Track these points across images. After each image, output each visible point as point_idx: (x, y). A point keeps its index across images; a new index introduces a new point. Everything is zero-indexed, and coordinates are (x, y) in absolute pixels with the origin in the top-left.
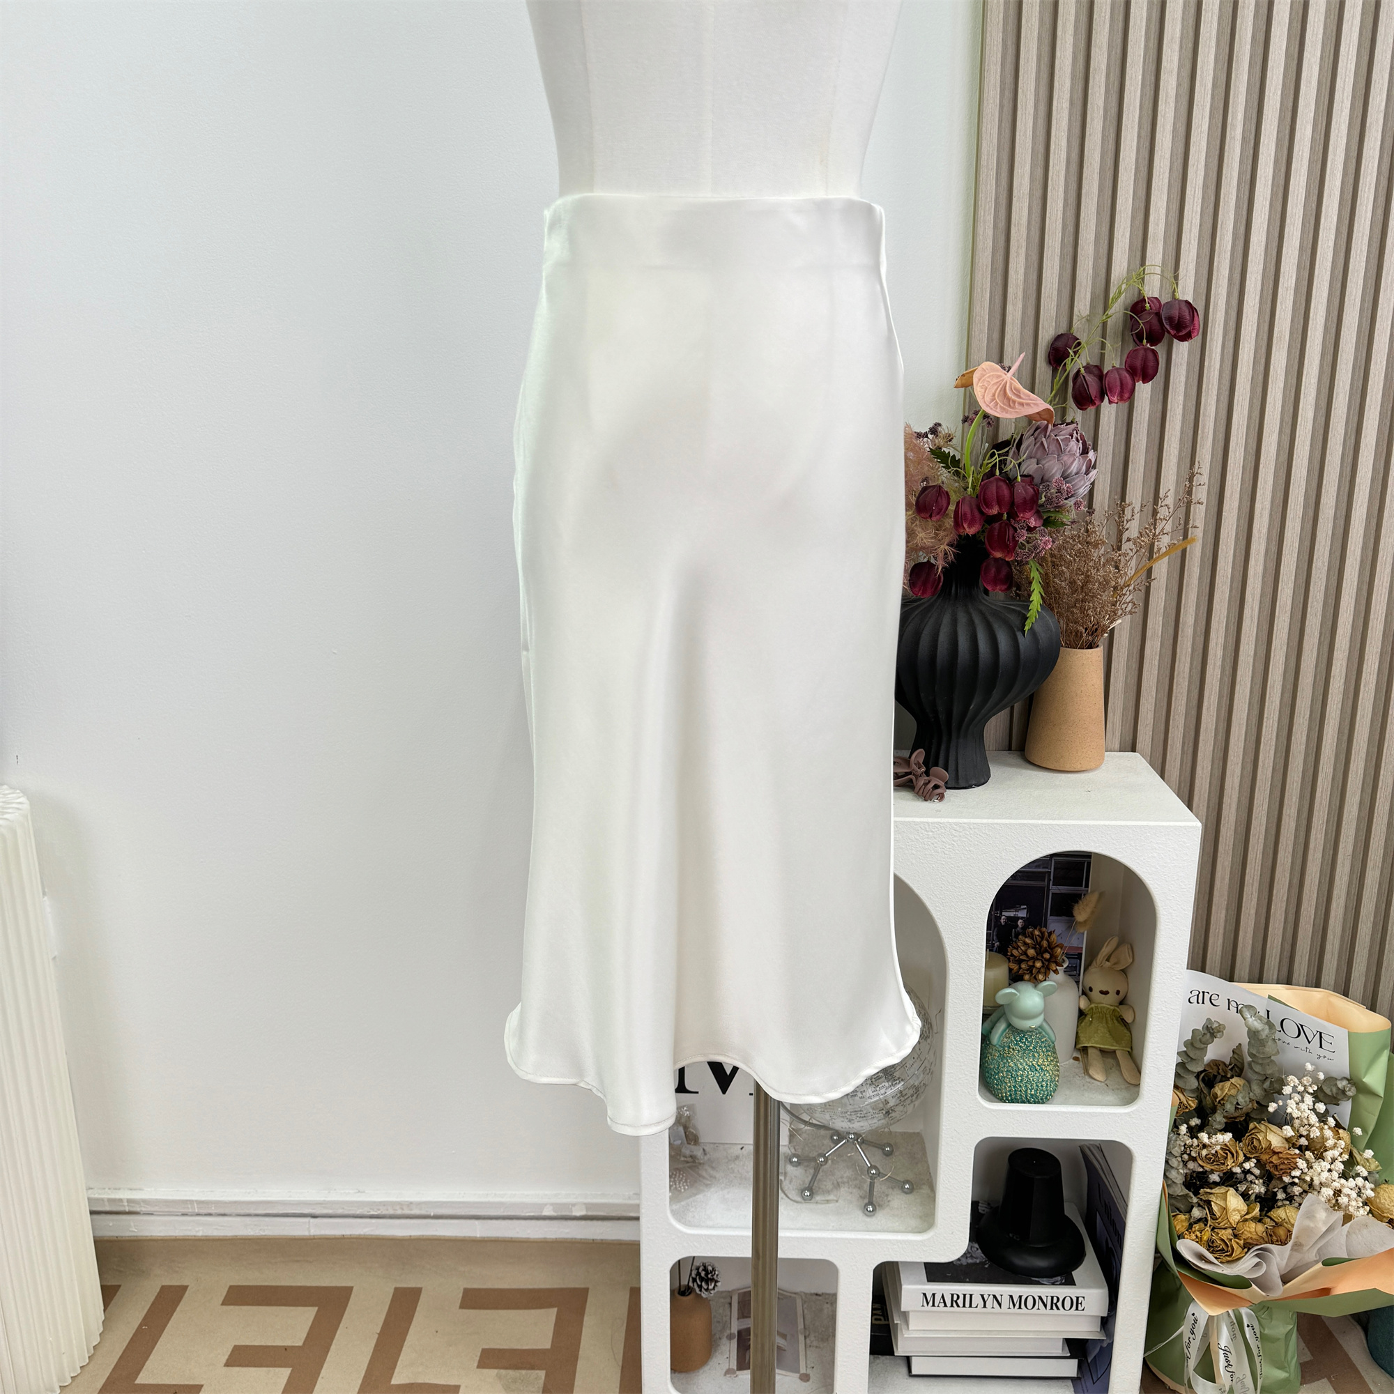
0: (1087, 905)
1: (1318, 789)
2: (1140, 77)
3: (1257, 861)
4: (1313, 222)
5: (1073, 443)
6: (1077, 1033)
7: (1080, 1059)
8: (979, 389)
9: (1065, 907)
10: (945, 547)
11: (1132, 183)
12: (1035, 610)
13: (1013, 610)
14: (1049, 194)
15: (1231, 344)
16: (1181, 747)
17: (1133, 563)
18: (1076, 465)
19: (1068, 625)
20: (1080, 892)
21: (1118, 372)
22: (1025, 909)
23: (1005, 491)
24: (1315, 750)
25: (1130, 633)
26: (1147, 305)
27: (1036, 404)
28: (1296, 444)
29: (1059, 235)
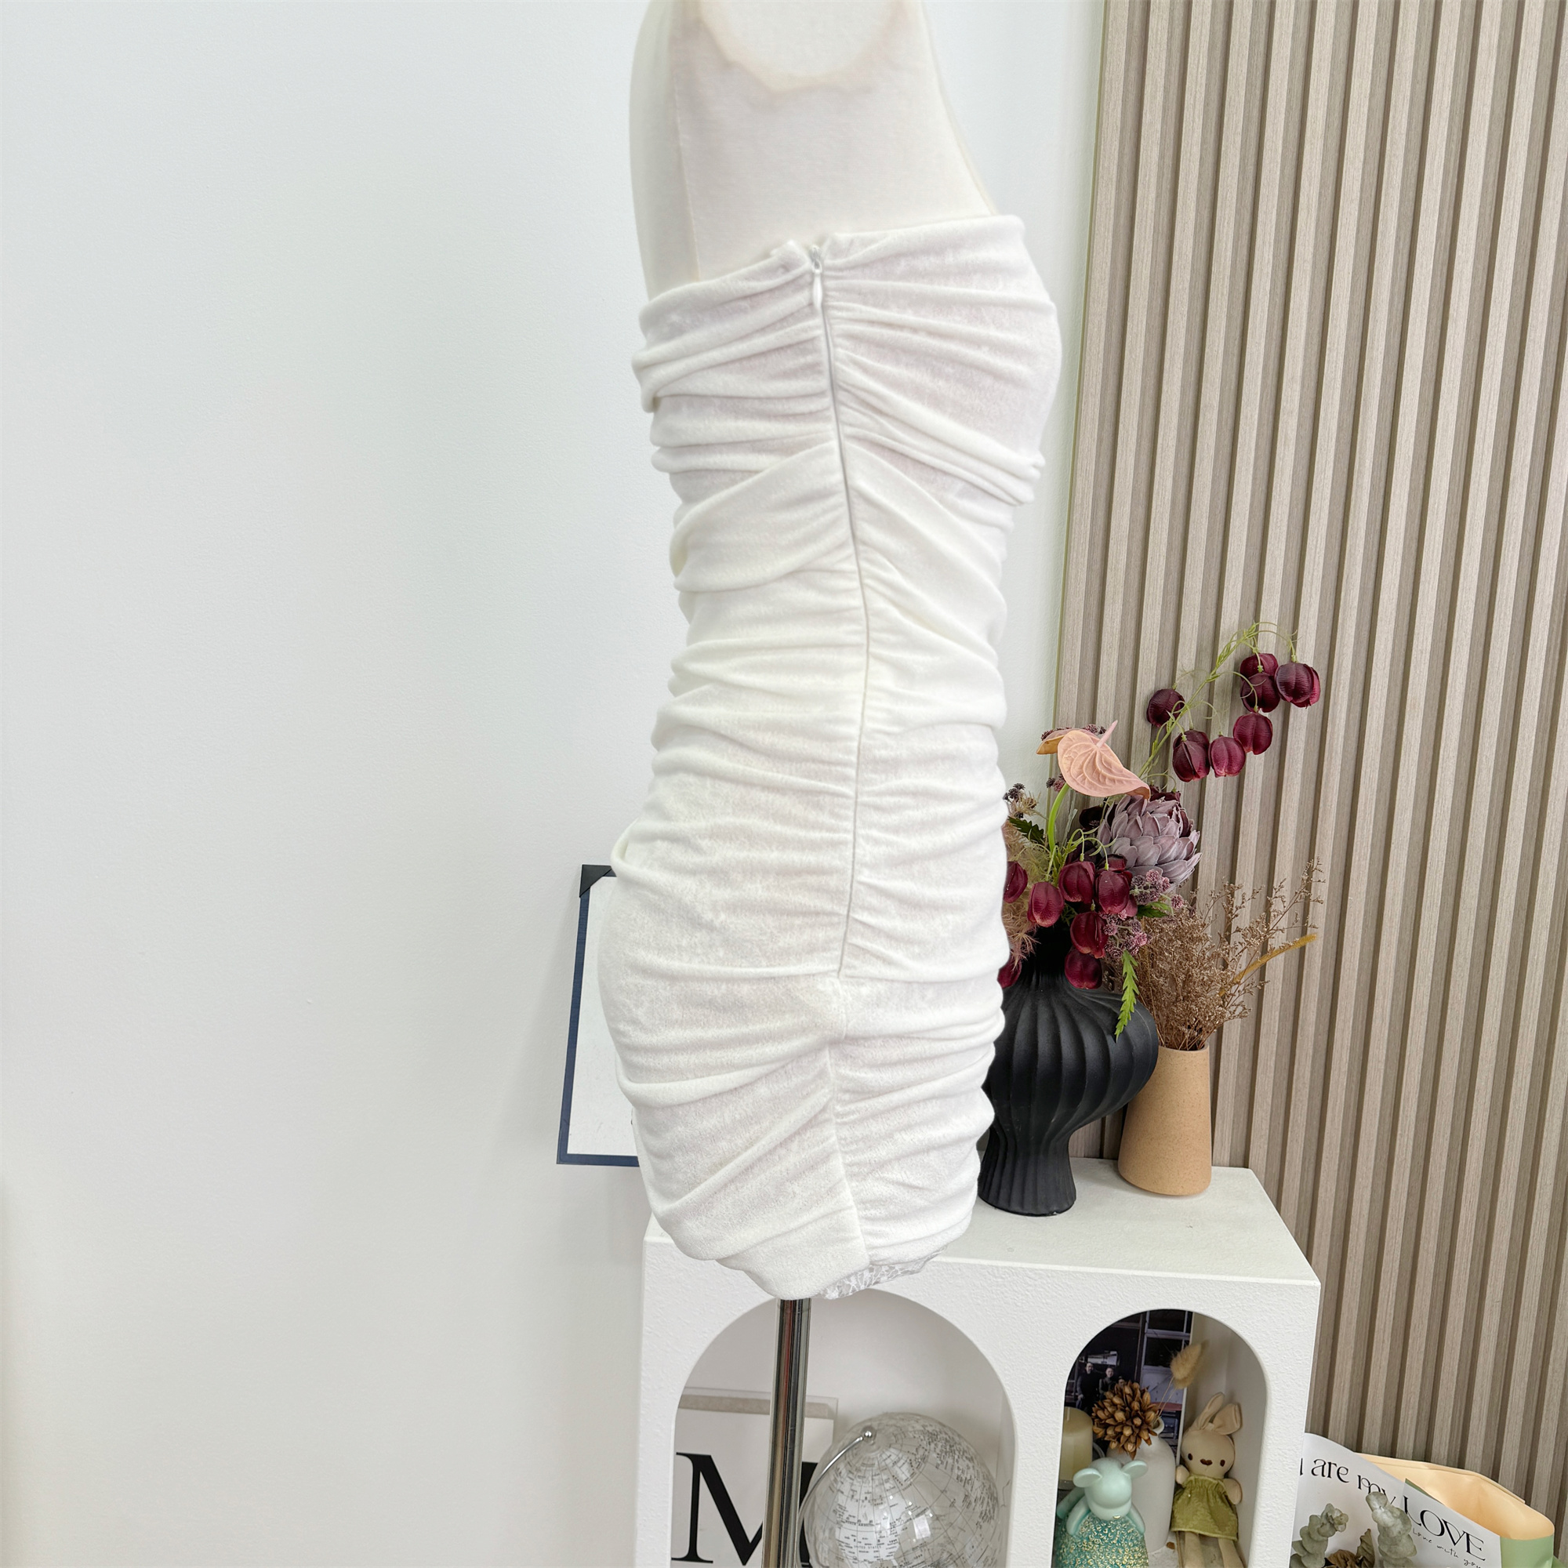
0: (1186, 1360)
1: (1461, 1222)
2: (1256, 417)
3: (1390, 1303)
4: (1450, 579)
5: (1172, 822)
6: (1173, 1512)
7: (1176, 1546)
8: (1064, 761)
9: (1161, 1356)
10: (1023, 935)
11: (1246, 529)
12: (1127, 1011)
13: (1103, 1007)
14: (1151, 537)
15: (1357, 709)
16: (1301, 1163)
17: (1243, 962)
18: (1176, 849)
20: (1181, 1338)
21: (1225, 742)
22: (1115, 1355)
24: (1457, 1173)
26: (1260, 667)
27: (1129, 782)
28: (1433, 823)
29: (1161, 582)
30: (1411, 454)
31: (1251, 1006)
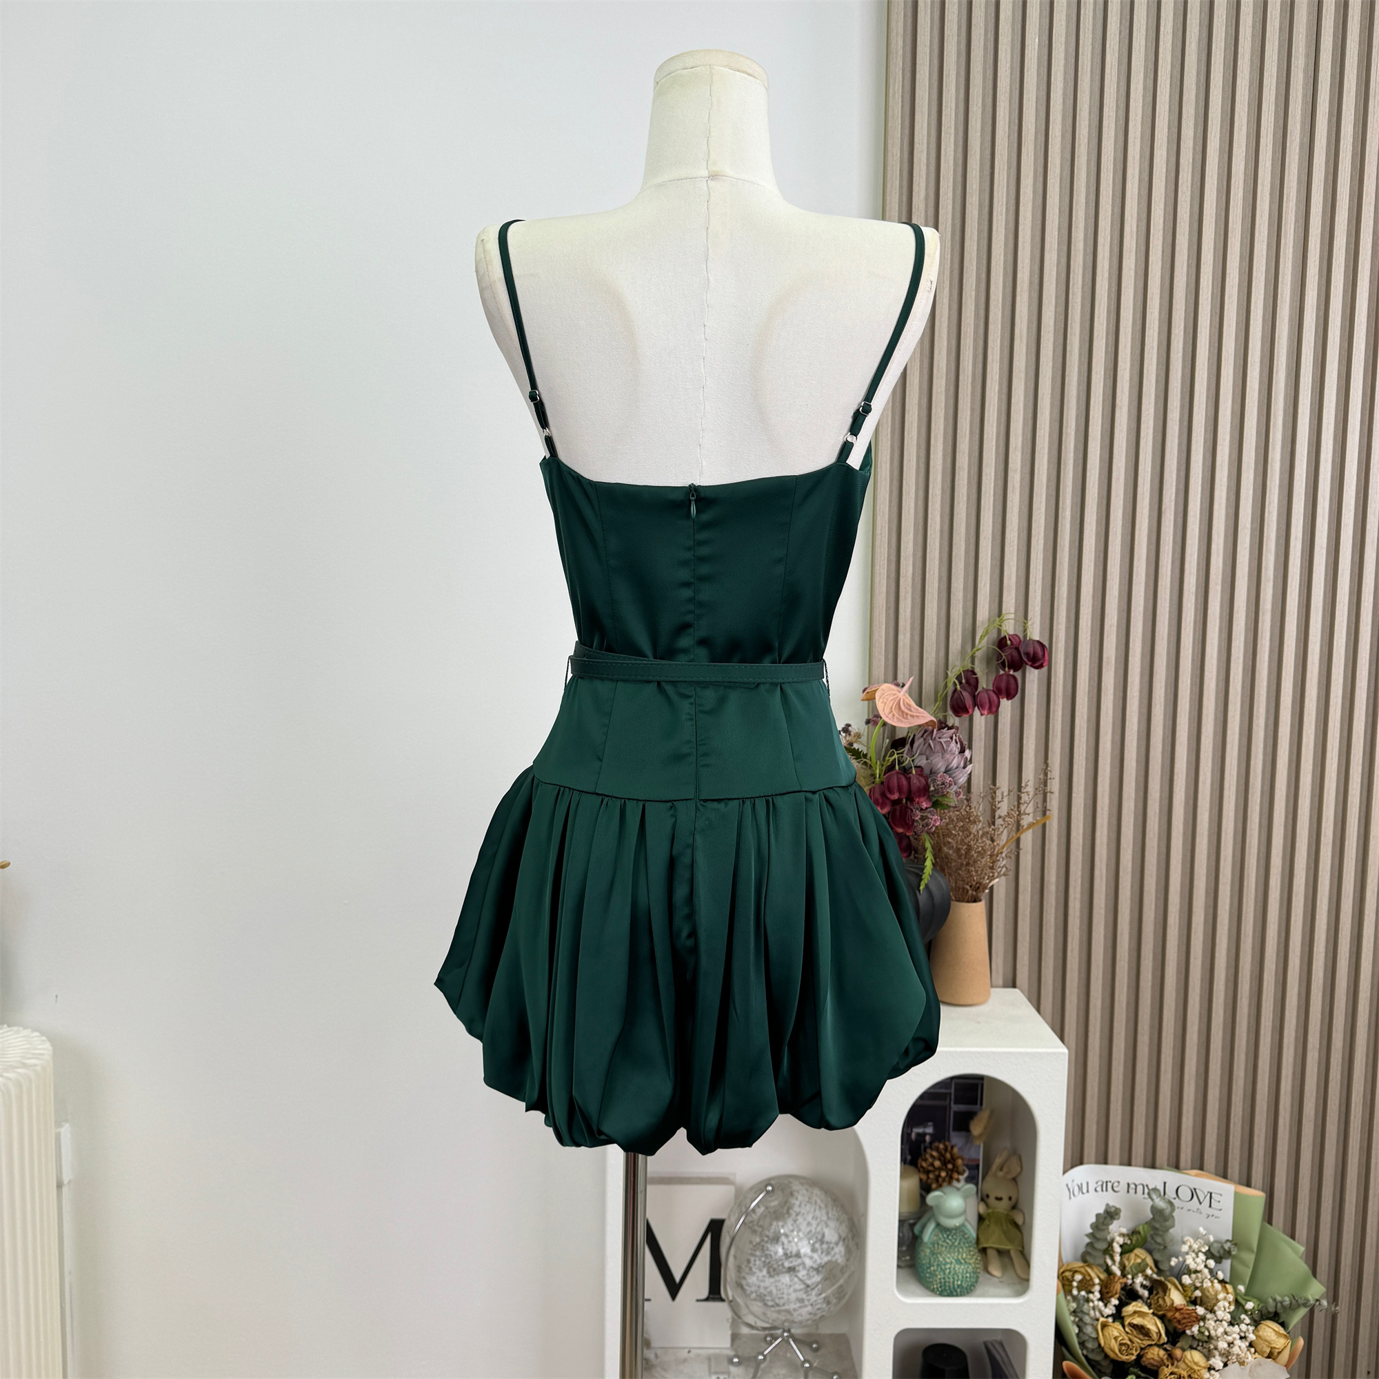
0: (981, 1121)
1: (1164, 1018)
4: (1127, 577)
5: (953, 744)
6: (978, 1235)
8: (880, 704)
9: (963, 1123)
12: (928, 872)
14: (928, 556)
17: (1004, 837)
18: (956, 761)
19: (956, 883)
20: (975, 1110)
21: (987, 692)
22: (930, 1125)
23: (904, 782)
25: (1006, 888)
26: (1008, 641)
27: (923, 717)
29: (936, 585)
30: (1096, 495)
31: (1012, 867)
